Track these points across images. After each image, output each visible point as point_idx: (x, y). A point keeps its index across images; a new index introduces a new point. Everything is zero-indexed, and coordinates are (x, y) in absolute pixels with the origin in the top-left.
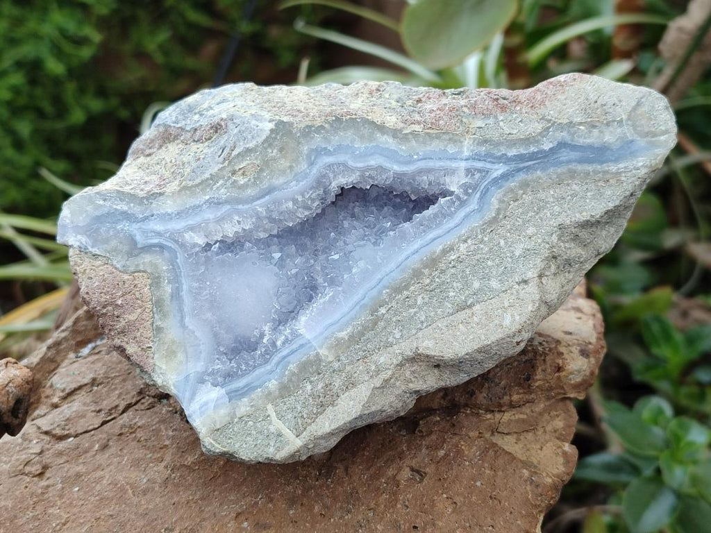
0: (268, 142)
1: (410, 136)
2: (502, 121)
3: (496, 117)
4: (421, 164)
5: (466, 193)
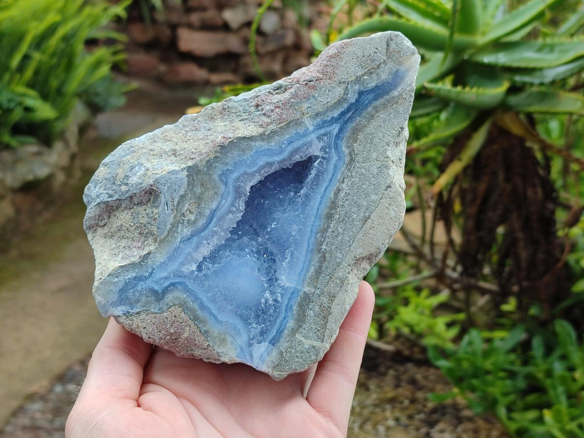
0: (191, 184)
1: (272, 135)
2: (318, 96)
3: (314, 96)
4: (290, 149)
5: (326, 152)
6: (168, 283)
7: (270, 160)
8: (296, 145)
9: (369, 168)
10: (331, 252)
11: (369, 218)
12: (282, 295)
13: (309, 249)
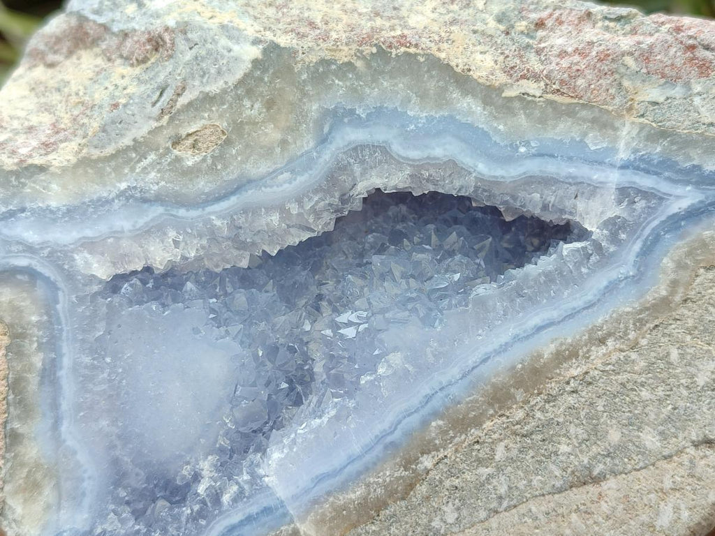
0: (247, 86)
1: (517, 104)
2: (699, 94)
3: (687, 85)
4: (533, 167)
5: (614, 238)
6: (22, 262)
7: (466, 160)
8: (552, 168)
9: (694, 357)
10: (435, 488)
11: (597, 480)
12: (239, 497)
13: (389, 439)
